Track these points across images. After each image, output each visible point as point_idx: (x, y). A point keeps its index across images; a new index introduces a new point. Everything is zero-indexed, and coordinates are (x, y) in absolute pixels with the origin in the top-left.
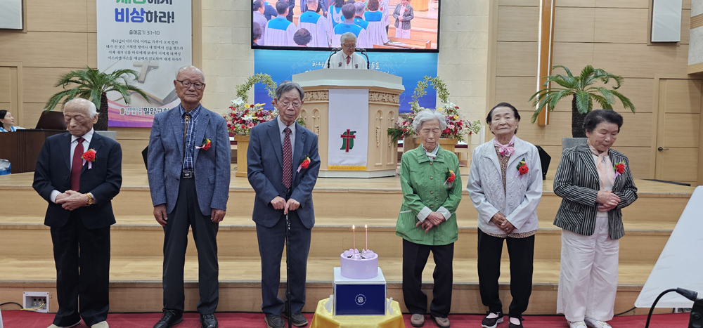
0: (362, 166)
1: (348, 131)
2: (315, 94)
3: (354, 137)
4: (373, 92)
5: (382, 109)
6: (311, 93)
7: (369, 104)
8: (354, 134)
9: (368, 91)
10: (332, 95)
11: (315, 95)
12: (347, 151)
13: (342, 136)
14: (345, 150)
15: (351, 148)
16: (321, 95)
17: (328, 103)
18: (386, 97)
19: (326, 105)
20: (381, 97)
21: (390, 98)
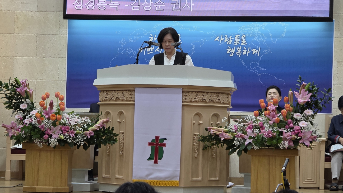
0: (173, 180)
1: (157, 137)
2: (120, 93)
3: (164, 145)
4: (189, 92)
5: (202, 111)
6: (117, 92)
7: (183, 106)
8: (165, 142)
9: (181, 90)
10: (139, 96)
11: (120, 95)
12: (156, 162)
13: (150, 144)
14: (153, 161)
15: (160, 159)
16: (127, 94)
17: (134, 104)
18: (207, 97)
19: (131, 107)
20: (200, 97)
21: (215, 98)
